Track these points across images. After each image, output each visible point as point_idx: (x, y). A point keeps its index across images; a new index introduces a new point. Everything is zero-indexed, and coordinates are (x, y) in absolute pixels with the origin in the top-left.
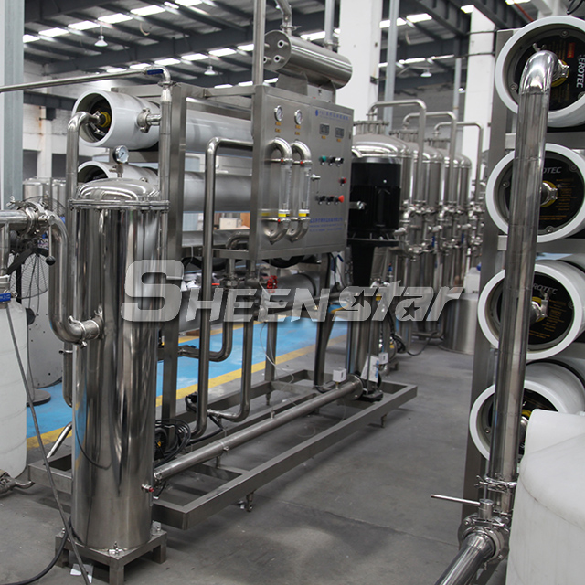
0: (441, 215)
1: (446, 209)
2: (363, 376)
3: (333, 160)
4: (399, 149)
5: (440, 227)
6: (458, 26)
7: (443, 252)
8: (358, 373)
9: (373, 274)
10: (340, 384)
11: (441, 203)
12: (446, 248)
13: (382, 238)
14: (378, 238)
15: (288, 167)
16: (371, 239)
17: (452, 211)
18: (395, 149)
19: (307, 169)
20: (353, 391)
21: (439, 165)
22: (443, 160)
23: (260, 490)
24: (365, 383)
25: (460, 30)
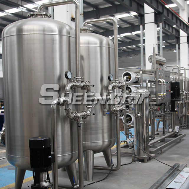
0: (184, 94)
1: (185, 92)
2: (175, 131)
3: (168, 83)
4: (174, 77)
5: (184, 97)
6: (176, 35)
7: (185, 103)
8: (174, 130)
9: (175, 107)
10: (171, 132)
11: (184, 91)
12: (186, 102)
13: (177, 99)
14: (176, 99)
15: (162, 85)
16: (175, 99)
17: (187, 92)
18: (173, 78)
19: (165, 85)
20: (173, 134)
21: (182, 81)
22: (183, 79)
23: (163, 150)
24: (176, 132)
25: (177, 35)
